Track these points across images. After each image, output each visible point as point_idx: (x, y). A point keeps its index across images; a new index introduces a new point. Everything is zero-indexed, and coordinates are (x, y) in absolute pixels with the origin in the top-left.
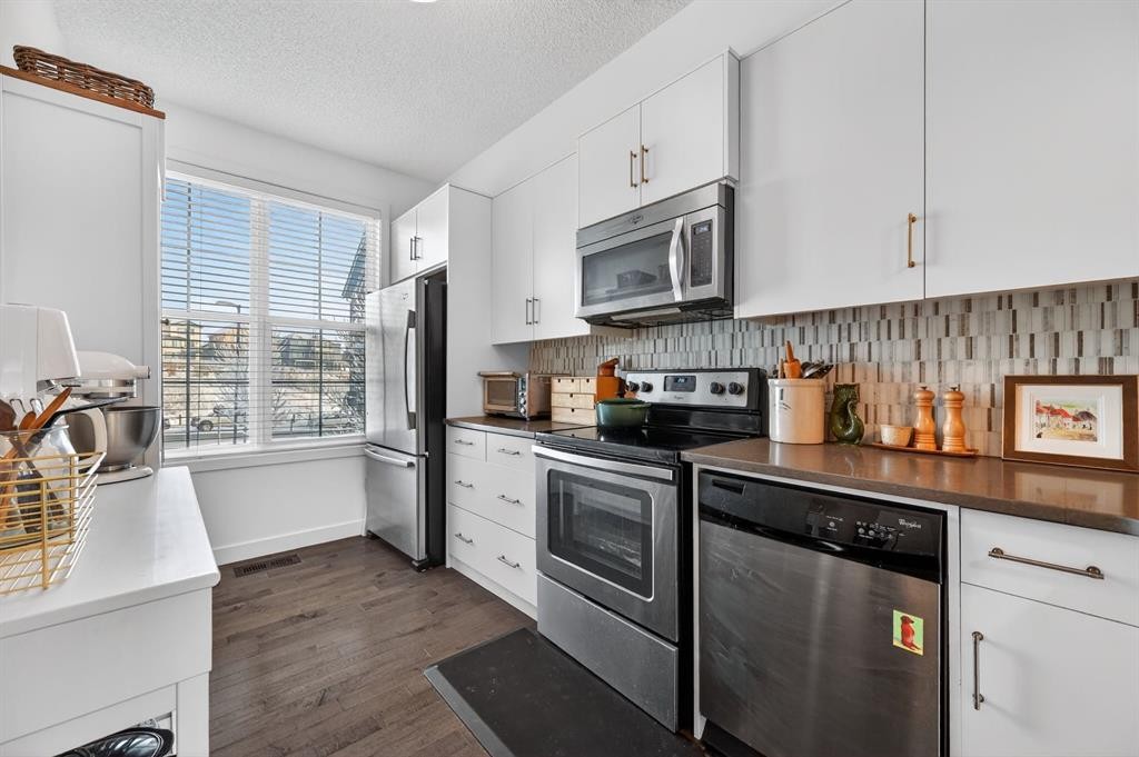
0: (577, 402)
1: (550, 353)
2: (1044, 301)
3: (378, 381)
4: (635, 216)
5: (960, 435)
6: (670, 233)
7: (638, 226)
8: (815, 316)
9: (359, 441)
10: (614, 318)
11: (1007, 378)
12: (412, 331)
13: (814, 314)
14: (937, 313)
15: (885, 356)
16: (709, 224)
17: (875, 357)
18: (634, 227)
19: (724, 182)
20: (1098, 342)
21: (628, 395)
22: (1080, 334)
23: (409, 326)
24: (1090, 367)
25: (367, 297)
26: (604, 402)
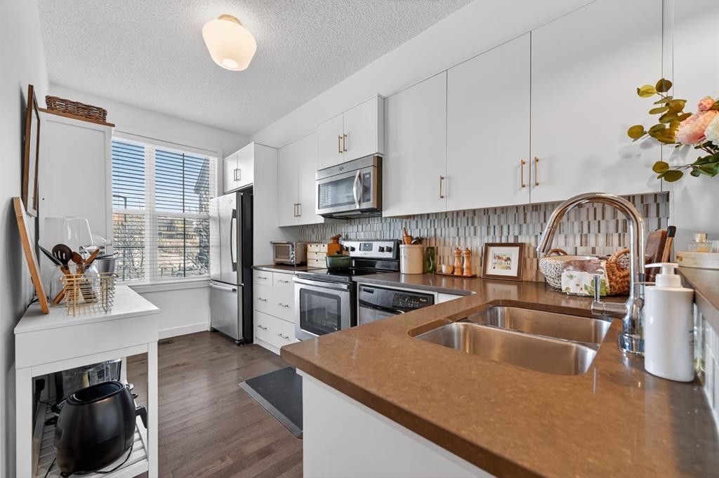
0: (319, 256)
1: (309, 232)
2: (498, 212)
3: (217, 246)
4: (341, 167)
5: (469, 268)
6: (355, 176)
7: (343, 171)
8: (422, 216)
9: (206, 279)
10: (334, 215)
11: (486, 244)
12: (235, 220)
13: (421, 215)
14: (464, 216)
15: (447, 234)
16: (370, 174)
17: (443, 235)
18: (341, 172)
19: (376, 155)
20: (514, 230)
21: (344, 253)
22: (509, 226)
23: (233, 217)
24: (511, 240)
25: (210, 200)
26: (330, 257)
